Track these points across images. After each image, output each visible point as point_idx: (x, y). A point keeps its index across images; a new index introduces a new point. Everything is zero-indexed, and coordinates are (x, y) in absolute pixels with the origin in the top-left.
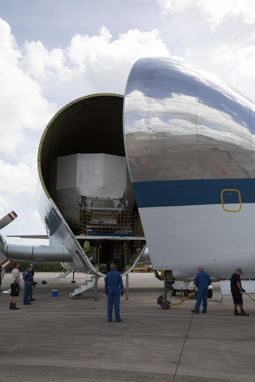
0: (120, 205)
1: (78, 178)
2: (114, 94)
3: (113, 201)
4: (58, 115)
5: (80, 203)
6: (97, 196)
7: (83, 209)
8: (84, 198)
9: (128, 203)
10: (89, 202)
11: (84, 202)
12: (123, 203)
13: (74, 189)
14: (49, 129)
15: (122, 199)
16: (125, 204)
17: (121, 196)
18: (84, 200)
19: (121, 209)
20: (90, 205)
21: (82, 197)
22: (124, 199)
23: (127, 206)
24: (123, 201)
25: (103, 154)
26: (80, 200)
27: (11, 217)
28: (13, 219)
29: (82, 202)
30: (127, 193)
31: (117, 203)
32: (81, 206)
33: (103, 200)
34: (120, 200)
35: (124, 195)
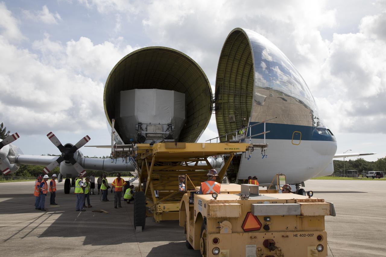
0: (168, 129)
1: (136, 109)
2: (160, 47)
3: (163, 125)
4: (117, 65)
5: (137, 128)
6: (150, 122)
7: (139, 133)
8: (140, 124)
9: (174, 128)
10: (144, 127)
11: (141, 127)
12: (170, 127)
13: (133, 117)
14: (111, 76)
16: (171, 128)
17: (169, 122)
18: (140, 126)
19: (168, 133)
20: (145, 130)
21: (139, 124)
22: (171, 125)
23: (173, 130)
24: (170, 126)
25: (155, 89)
26: (137, 126)
27: (86, 140)
28: (87, 141)
29: (139, 127)
30: (175, 119)
31: (166, 127)
32: (138, 130)
33: (155, 125)
34: (168, 125)
35: (172, 120)
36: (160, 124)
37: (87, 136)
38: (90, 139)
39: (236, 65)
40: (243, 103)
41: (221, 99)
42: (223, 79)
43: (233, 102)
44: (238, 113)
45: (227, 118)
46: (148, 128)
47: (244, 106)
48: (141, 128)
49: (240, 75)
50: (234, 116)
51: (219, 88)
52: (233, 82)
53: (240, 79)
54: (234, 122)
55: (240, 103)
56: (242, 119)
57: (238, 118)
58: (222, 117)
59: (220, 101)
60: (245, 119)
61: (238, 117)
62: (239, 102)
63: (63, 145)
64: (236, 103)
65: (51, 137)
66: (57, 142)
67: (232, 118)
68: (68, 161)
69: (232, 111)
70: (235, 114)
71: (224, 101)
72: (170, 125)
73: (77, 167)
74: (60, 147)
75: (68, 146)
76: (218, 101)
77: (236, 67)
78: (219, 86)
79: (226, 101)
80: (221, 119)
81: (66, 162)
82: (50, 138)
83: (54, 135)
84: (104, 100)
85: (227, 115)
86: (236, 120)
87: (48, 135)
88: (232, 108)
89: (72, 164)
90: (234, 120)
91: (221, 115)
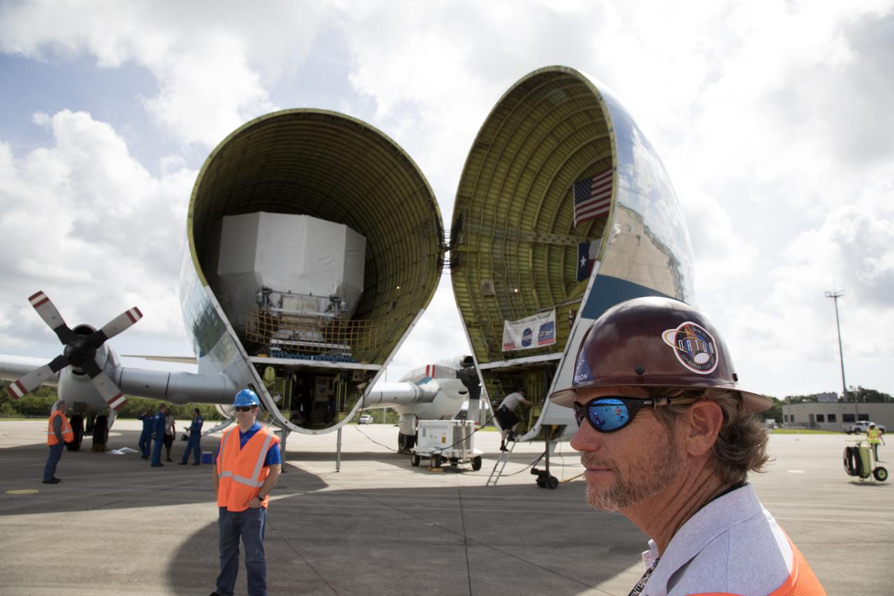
0: (330, 308)
1: (258, 255)
3: (319, 299)
5: (260, 300)
6: (290, 289)
7: (264, 310)
8: (267, 291)
9: (346, 306)
10: (275, 298)
11: (268, 298)
12: (336, 304)
13: (251, 275)
15: (334, 298)
16: (339, 307)
17: (333, 292)
18: (267, 295)
19: (332, 315)
20: (277, 305)
21: (264, 289)
22: (338, 298)
23: (344, 310)
24: (336, 301)
25: (306, 216)
26: (260, 294)
27: (132, 317)
28: (134, 321)
29: (263, 297)
30: (344, 288)
31: (325, 303)
32: (260, 305)
33: (301, 296)
34: (332, 299)
35: (338, 290)
36: (313, 294)
37: (136, 309)
38: (141, 315)
39: (503, 171)
40: (510, 255)
41: (462, 244)
42: (470, 198)
43: (489, 253)
44: (500, 278)
45: (476, 286)
46: (286, 301)
47: (512, 262)
48: (268, 300)
49: (508, 196)
50: (492, 283)
51: (460, 218)
52: (491, 210)
53: (507, 204)
54: (492, 296)
55: (505, 255)
56: (511, 290)
57: (501, 288)
58: (466, 282)
59: (461, 248)
60: (516, 290)
61: (500, 286)
62: (501, 254)
63: (72, 326)
64: (495, 256)
65: (41, 303)
66: (54, 318)
67: (487, 286)
68: (80, 369)
69: (486, 273)
70: (494, 278)
71: (469, 249)
72: (336, 299)
73: (101, 384)
74: (62, 331)
75: (84, 330)
76: (457, 246)
77: (501, 176)
78: (461, 215)
79: (474, 249)
80: (464, 287)
81: (74, 372)
82: (35, 306)
83: (47, 299)
84: (189, 216)
85: (475, 280)
86: (497, 293)
87: (31, 299)
88: (487, 266)
89: (89, 377)
90: (493, 291)
91: (463, 280)
